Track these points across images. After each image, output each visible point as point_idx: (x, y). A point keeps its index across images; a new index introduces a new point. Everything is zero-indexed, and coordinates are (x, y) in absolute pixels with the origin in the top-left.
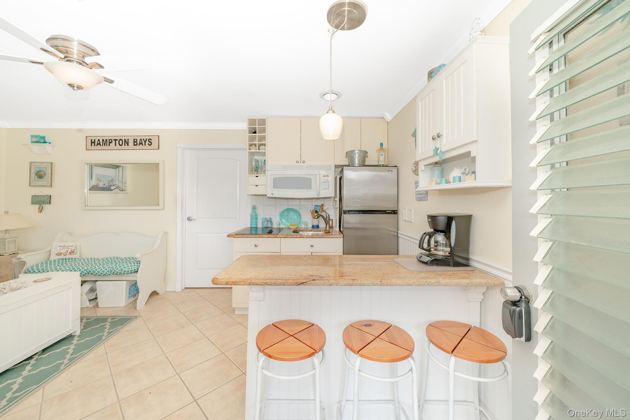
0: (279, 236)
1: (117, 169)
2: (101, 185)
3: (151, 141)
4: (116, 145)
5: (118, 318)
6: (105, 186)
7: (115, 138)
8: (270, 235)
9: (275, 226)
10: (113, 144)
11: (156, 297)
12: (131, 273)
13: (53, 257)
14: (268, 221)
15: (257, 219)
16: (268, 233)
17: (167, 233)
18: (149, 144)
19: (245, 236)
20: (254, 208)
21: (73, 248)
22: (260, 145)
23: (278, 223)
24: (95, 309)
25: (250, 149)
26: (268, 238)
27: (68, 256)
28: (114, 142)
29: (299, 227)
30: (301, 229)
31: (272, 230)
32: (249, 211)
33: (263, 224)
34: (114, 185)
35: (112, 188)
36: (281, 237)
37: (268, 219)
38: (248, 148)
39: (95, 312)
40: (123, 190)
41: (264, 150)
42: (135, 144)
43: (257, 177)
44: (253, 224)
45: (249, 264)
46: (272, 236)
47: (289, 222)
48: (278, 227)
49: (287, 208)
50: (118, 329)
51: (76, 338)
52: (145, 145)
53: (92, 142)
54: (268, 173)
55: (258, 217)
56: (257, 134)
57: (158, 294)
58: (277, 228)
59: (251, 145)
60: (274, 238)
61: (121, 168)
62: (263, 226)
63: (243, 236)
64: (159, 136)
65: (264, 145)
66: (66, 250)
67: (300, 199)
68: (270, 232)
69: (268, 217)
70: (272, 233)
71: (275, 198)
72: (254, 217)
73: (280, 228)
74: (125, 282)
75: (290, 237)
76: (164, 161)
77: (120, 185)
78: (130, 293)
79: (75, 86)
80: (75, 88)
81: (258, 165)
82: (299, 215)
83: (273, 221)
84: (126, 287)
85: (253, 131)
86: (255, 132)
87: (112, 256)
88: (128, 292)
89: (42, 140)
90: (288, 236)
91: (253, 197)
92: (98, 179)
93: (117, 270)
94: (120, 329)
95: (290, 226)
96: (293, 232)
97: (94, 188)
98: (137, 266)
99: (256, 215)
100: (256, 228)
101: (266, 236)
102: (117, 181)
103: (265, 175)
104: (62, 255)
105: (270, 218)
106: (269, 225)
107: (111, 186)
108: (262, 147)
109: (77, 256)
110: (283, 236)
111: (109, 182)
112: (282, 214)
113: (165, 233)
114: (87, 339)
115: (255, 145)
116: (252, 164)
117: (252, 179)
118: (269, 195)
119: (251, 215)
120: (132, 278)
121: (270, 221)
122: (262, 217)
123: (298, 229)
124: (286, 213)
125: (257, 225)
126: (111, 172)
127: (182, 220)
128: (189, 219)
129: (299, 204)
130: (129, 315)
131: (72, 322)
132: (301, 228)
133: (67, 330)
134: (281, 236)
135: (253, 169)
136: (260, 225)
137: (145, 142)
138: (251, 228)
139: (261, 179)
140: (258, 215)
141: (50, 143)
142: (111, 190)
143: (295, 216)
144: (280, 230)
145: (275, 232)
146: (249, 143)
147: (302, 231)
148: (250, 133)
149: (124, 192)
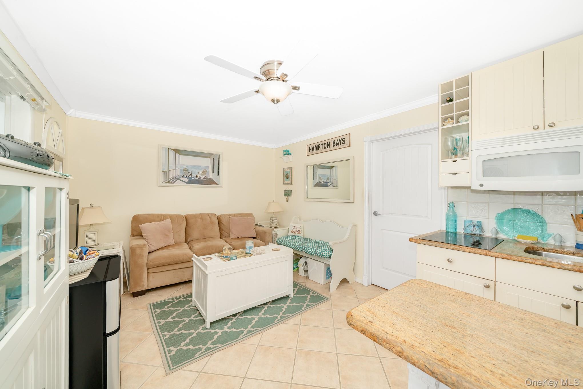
0: (492, 254)
1: (332, 169)
2: (322, 182)
3: (344, 140)
4: (322, 149)
5: (317, 294)
6: (324, 183)
7: (322, 143)
8: (475, 250)
9: (488, 233)
10: (320, 148)
11: (346, 285)
12: (327, 258)
13: (290, 234)
14: (474, 226)
15: (456, 221)
16: (472, 245)
17: (356, 226)
18: (343, 143)
19: (433, 243)
20: (452, 205)
21: (300, 229)
22: (459, 116)
23: (494, 230)
24: (307, 280)
25: (444, 125)
26: (470, 252)
27: (297, 234)
28: (321, 146)
29: (541, 241)
30: (545, 247)
31: (480, 242)
32: (445, 209)
33: (465, 229)
34: (330, 182)
35: (329, 184)
36: (496, 256)
37: (475, 223)
38: (440, 124)
39: (306, 283)
40: (335, 186)
41: (466, 121)
42: (334, 145)
43: (454, 161)
44: (450, 227)
45: (416, 302)
46: (479, 251)
47: (517, 232)
48: (494, 236)
49: (512, 207)
50: (313, 305)
51: (290, 300)
52: (340, 145)
53: (310, 149)
54: (473, 155)
55: (459, 218)
56: (454, 102)
57: (348, 282)
58: (492, 238)
59: (445, 120)
60: (483, 254)
61: (334, 168)
62: (467, 232)
63: (429, 243)
64: (350, 134)
65: (467, 114)
66: (296, 229)
67: (542, 193)
68: (477, 244)
69: (475, 220)
70: (482, 247)
71: (489, 192)
72: (452, 218)
73: (497, 240)
74: (323, 264)
75: (516, 259)
76: (354, 157)
77: (334, 182)
78: (327, 274)
79: (276, 100)
80: (275, 102)
81: (457, 145)
82: (541, 221)
83: (485, 226)
84: (324, 268)
85: (448, 99)
86: (451, 100)
87: (319, 240)
88: (326, 273)
89: (288, 153)
90: (513, 258)
91: (450, 191)
92: (320, 178)
93: (318, 253)
94: (314, 305)
95: (518, 237)
96: (525, 251)
97: (318, 185)
98: (331, 252)
99: (455, 215)
100: (455, 234)
101: (468, 250)
102: (331, 179)
103: (468, 158)
104: (294, 233)
105: (478, 221)
106: (477, 232)
107: (328, 183)
108: (464, 118)
109: (301, 235)
110: (500, 256)
111: (327, 180)
112: (501, 218)
113: (355, 225)
114: (295, 304)
115: (452, 118)
116: (447, 145)
117: (448, 166)
118: (475, 186)
119: (447, 215)
120: (326, 261)
121: (480, 225)
122: (465, 218)
123: (539, 246)
124: (510, 215)
125: (456, 228)
126: (327, 172)
127: (369, 214)
128: (375, 214)
129: (541, 203)
130: (323, 295)
131: (288, 286)
132: (546, 244)
133: (285, 292)
134: (497, 254)
135: (448, 152)
136: (461, 230)
137: (340, 142)
138: (447, 233)
139: (462, 164)
140: (458, 215)
141: (291, 154)
142: (328, 186)
143: (531, 224)
144: (497, 242)
145: (486, 244)
146: (442, 117)
147: (548, 251)
148: (443, 103)
149: (336, 187)
